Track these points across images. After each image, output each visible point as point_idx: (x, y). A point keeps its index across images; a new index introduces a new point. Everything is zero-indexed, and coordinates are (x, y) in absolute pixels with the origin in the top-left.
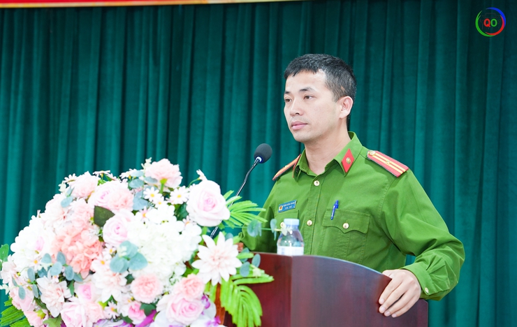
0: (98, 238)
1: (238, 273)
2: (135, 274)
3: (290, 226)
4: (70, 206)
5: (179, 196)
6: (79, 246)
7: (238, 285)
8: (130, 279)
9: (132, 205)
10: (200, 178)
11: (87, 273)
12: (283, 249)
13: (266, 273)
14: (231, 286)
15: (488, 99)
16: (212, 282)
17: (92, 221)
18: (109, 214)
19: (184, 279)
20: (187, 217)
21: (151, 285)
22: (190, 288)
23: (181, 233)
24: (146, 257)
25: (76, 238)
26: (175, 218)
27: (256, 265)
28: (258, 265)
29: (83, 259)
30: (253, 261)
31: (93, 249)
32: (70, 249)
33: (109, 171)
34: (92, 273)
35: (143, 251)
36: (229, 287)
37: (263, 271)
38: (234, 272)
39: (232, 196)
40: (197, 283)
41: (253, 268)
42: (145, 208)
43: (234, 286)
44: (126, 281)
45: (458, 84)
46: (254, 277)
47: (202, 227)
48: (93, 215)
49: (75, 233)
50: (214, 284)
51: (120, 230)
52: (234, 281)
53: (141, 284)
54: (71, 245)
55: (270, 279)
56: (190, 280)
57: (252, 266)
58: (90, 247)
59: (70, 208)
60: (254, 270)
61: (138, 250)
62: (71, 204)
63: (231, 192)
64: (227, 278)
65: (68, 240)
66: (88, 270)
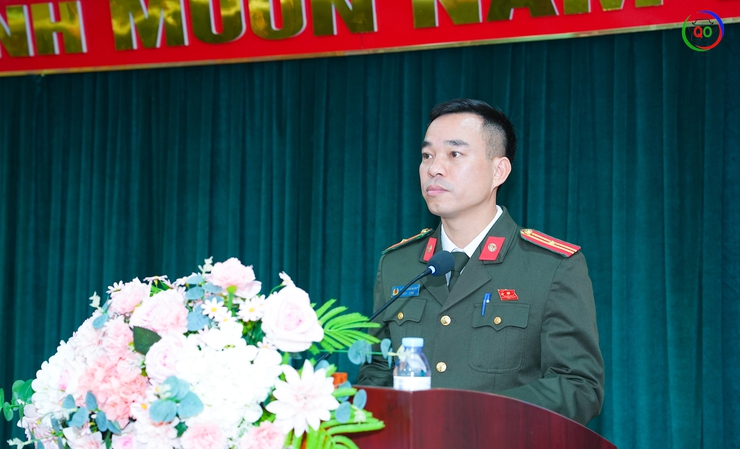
0: (140, 371)
1: (333, 418)
2: (189, 423)
3: (410, 348)
4: (104, 326)
5: (252, 310)
6: (114, 383)
7: (333, 435)
8: (181, 429)
9: (186, 323)
10: (284, 284)
11: (127, 421)
12: (401, 381)
13: (375, 416)
14: (322, 437)
15: (706, 166)
16: (296, 432)
17: (133, 348)
18: (154, 337)
19: (256, 428)
20: (264, 338)
21: (210, 438)
22: (263, 441)
23: (252, 362)
24: (201, 398)
25: (111, 372)
26: (244, 341)
27: (359, 406)
28: (363, 405)
29: (118, 401)
30: (355, 400)
31: (134, 387)
32: (103, 387)
33: (166, 276)
34: (132, 420)
35: (198, 390)
36: (318, 438)
37: (370, 414)
38: (327, 417)
39: (334, 306)
40: (274, 433)
41: (355, 410)
42: (206, 327)
43: (326, 436)
44: (175, 432)
45: (666, 148)
46: (357, 423)
47: (282, 353)
48: (132, 339)
49: (108, 365)
50: (299, 434)
51: (167, 361)
52: (327, 429)
53: (196, 437)
54: (104, 381)
55: (378, 425)
56: (263, 430)
57: (354, 407)
58: (130, 384)
59: (104, 329)
60: (356, 413)
61: (191, 388)
62: (106, 324)
63: (333, 301)
64: (316, 426)
65: (100, 374)
66: (127, 416)
